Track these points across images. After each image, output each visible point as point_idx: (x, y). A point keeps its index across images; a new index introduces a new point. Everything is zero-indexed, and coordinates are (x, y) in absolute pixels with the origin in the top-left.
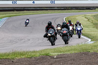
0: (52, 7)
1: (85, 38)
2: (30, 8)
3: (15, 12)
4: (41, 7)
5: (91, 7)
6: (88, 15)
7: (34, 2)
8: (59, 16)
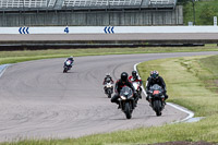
0: (107, 42)
1: (182, 109)
2: (59, 42)
3: (26, 52)
4: (84, 42)
5: (195, 41)
6: (187, 58)
7: (67, 30)
8: (122, 61)
